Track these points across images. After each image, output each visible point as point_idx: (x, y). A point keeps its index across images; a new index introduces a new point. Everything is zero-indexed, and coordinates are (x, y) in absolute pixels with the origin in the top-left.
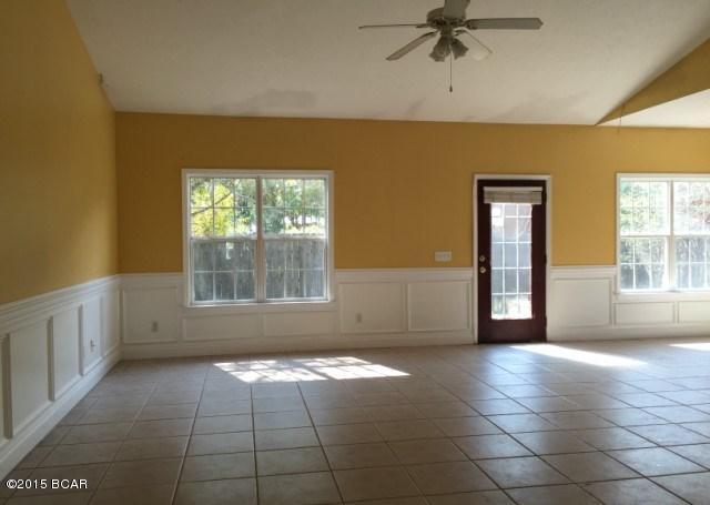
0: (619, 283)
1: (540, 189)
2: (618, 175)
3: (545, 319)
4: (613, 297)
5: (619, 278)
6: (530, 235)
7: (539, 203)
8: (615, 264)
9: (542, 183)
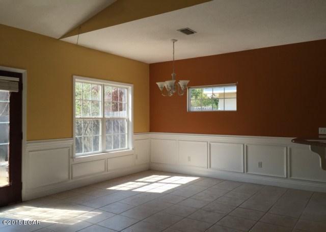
0: (75, 149)
1: (17, 79)
2: (74, 76)
3: (21, 183)
4: (71, 160)
5: (75, 147)
6: (8, 117)
7: (17, 91)
8: (72, 137)
9: (19, 75)
